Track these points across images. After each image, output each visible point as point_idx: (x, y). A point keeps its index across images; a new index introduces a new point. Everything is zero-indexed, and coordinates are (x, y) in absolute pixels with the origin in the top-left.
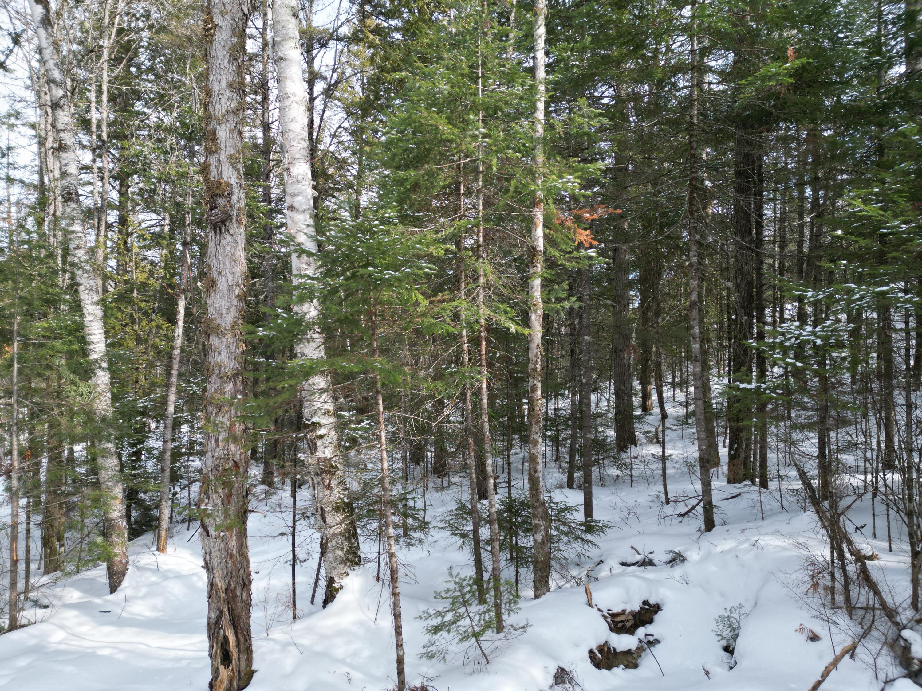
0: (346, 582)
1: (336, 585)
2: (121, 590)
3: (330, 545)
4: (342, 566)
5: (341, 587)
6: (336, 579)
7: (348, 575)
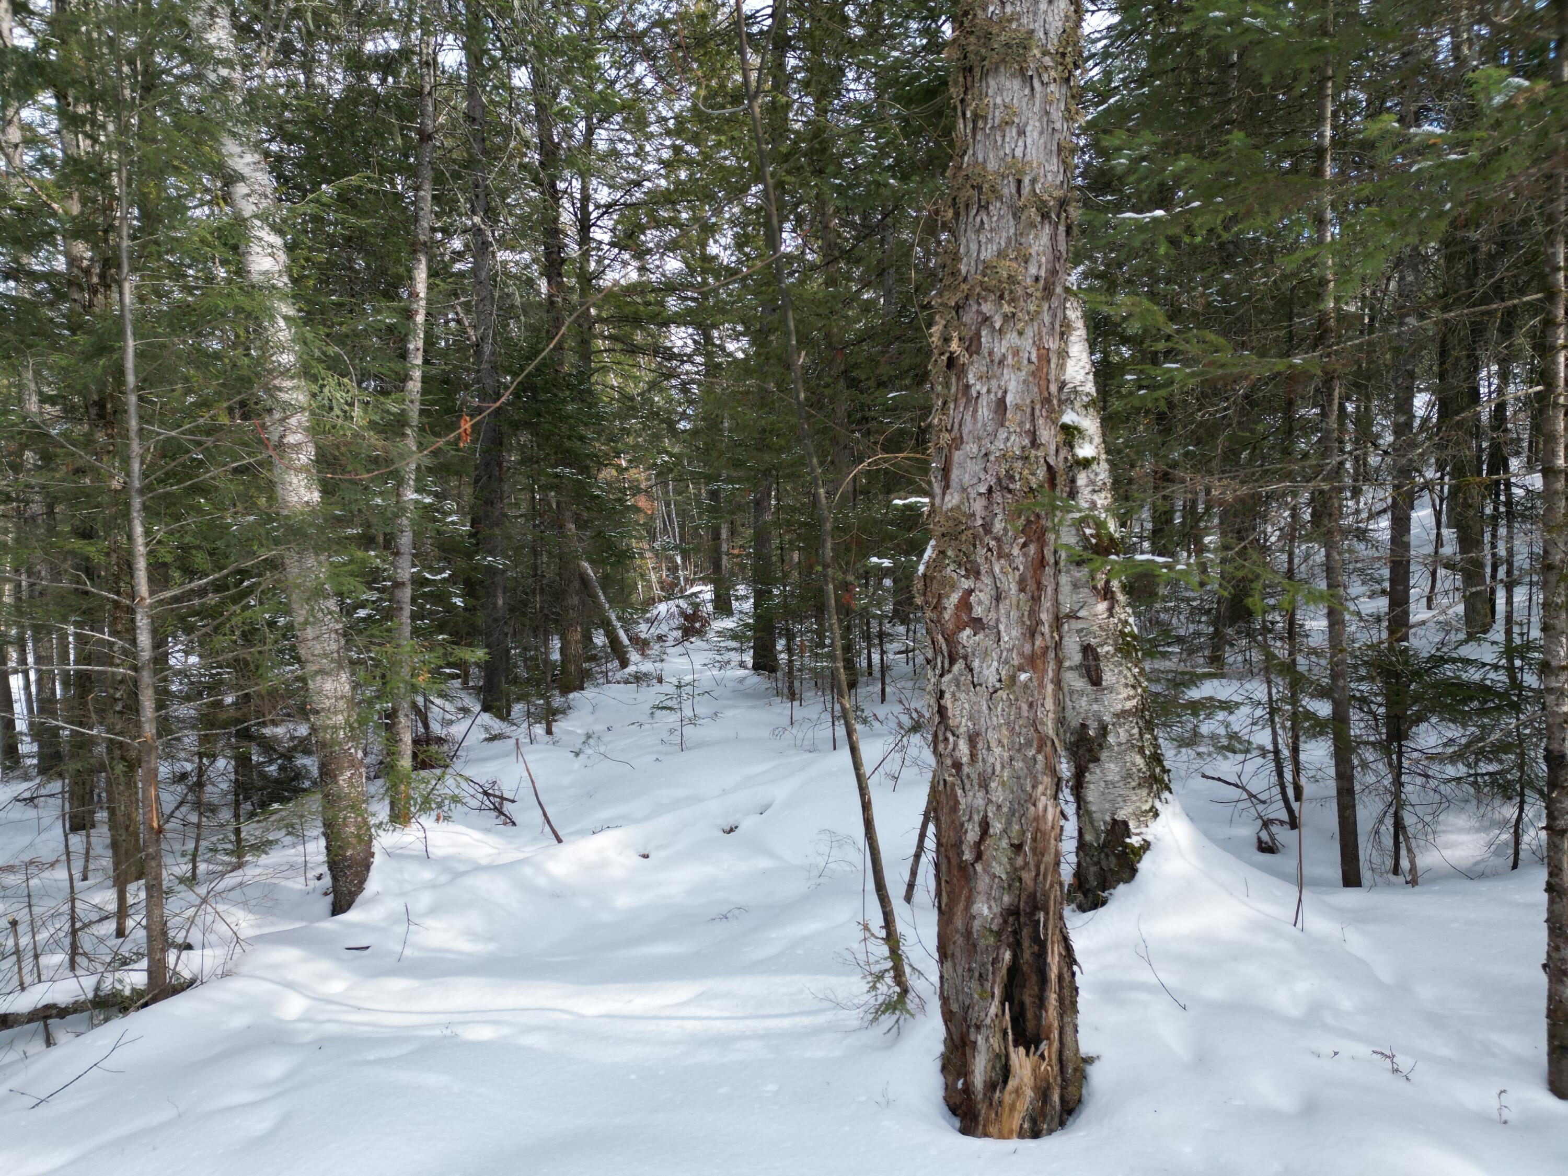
0: (1154, 831)
1: (1135, 841)
2: (369, 901)
3: (1111, 739)
4: (1144, 792)
5: (1146, 846)
6: (1132, 825)
7: (1156, 815)
